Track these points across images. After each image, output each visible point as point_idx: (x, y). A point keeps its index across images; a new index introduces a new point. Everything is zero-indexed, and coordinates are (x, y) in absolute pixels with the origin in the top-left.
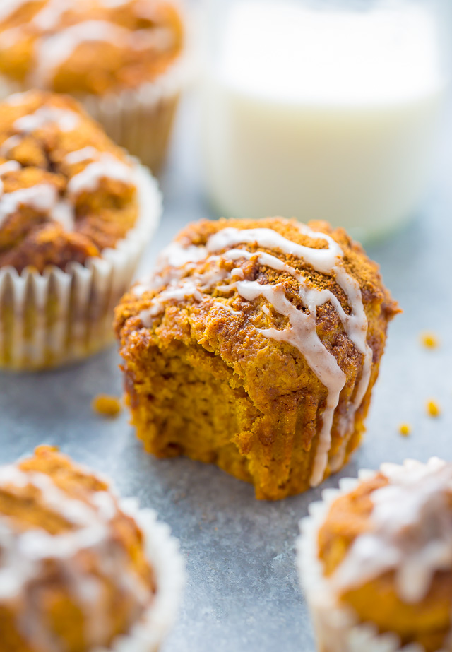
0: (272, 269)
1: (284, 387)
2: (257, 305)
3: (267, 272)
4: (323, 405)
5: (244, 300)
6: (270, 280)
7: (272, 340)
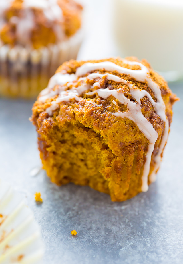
0: (114, 82)
1: (128, 141)
2: (109, 101)
3: (112, 84)
4: (146, 150)
5: (102, 99)
6: (114, 87)
7: (120, 118)
